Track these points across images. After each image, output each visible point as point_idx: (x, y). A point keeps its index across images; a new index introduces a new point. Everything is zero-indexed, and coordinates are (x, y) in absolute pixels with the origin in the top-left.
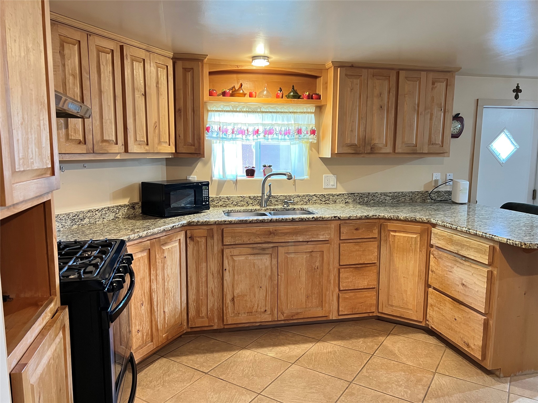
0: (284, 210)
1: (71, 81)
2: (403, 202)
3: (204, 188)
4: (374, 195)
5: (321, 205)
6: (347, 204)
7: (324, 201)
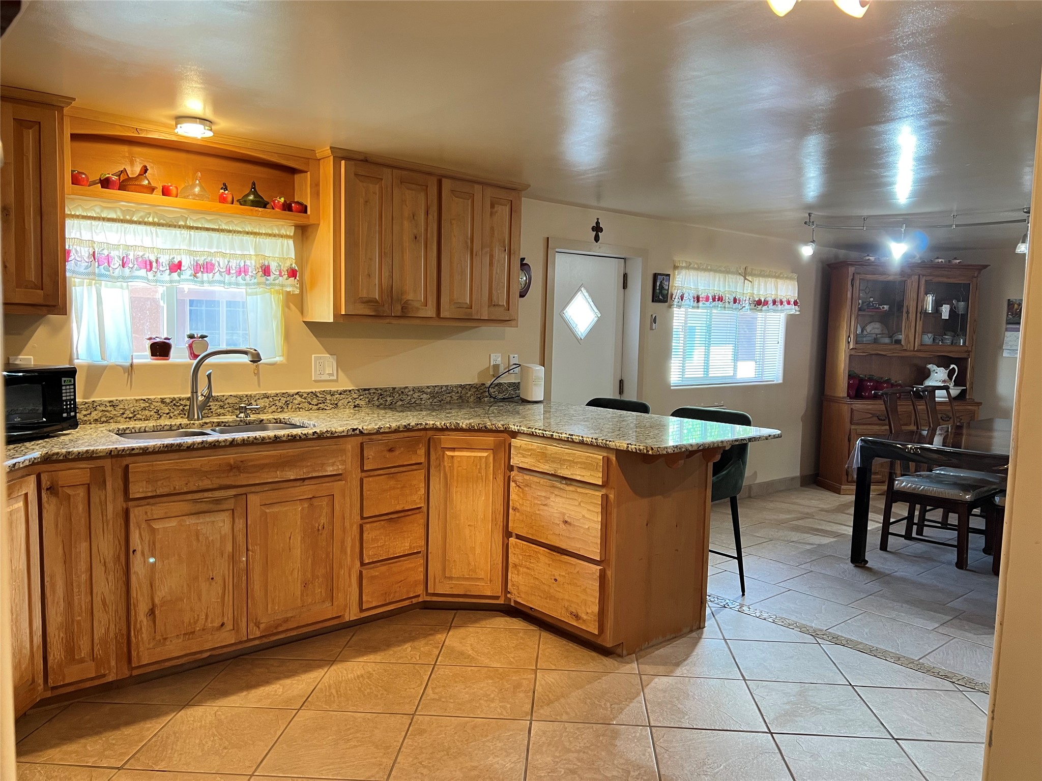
0: (242, 424)
2: (449, 403)
3: (65, 381)
4: (402, 392)
5: (311, 411)
6: (357, 409)
7: (315, 404)
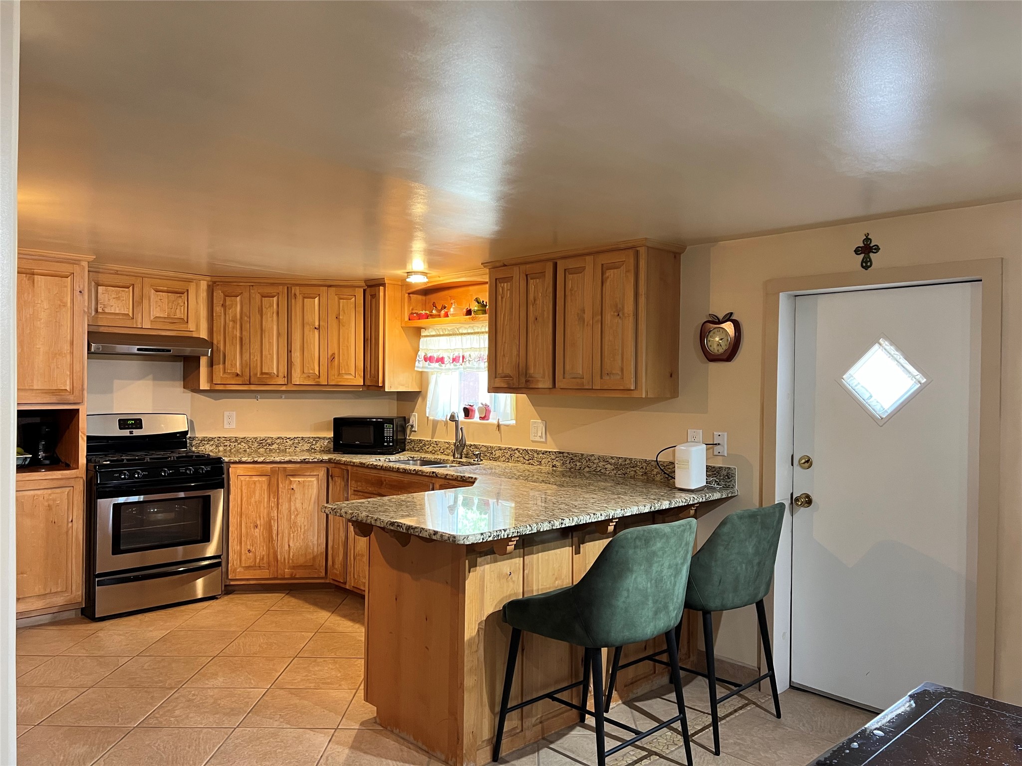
1: (230, 326)
2: (633, 478)
3: (386, 426)
7: (527, 459)
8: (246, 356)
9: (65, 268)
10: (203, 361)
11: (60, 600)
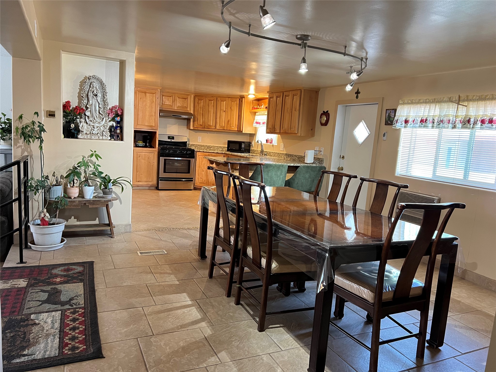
1: (200, 110)
3: (242, 144)
8: (204, 119)
9: (153, 91)
10: (192, 120)
11: (150, 183)
